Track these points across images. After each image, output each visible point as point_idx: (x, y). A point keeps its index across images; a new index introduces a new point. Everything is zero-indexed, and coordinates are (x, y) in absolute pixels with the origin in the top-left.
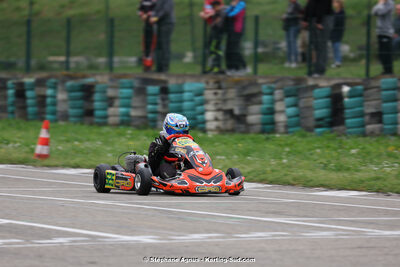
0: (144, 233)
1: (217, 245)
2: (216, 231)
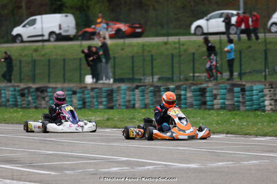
0: (194, 163)
1: (228, 167)
2: (232, 161)
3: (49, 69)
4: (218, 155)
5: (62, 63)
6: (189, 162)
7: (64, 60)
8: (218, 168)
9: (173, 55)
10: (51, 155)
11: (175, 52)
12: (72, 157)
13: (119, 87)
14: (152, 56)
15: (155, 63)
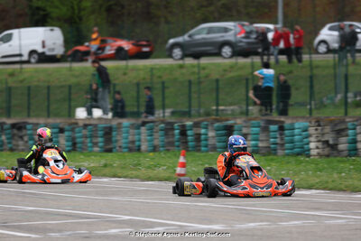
0: (217, 223)
1: (262, 230)
2: (268, 221)
3: (29, 100)
4: (248, 213)
5: (46, 91)
6: (211, 222)
7: (48, 88)
8: (248, 230)
9: (190, 82)
10: (31, 211)
11: (193, 78)
12: (58, 214)
13: (120, 124)
14: (163, 83)
15: (167, 92)
